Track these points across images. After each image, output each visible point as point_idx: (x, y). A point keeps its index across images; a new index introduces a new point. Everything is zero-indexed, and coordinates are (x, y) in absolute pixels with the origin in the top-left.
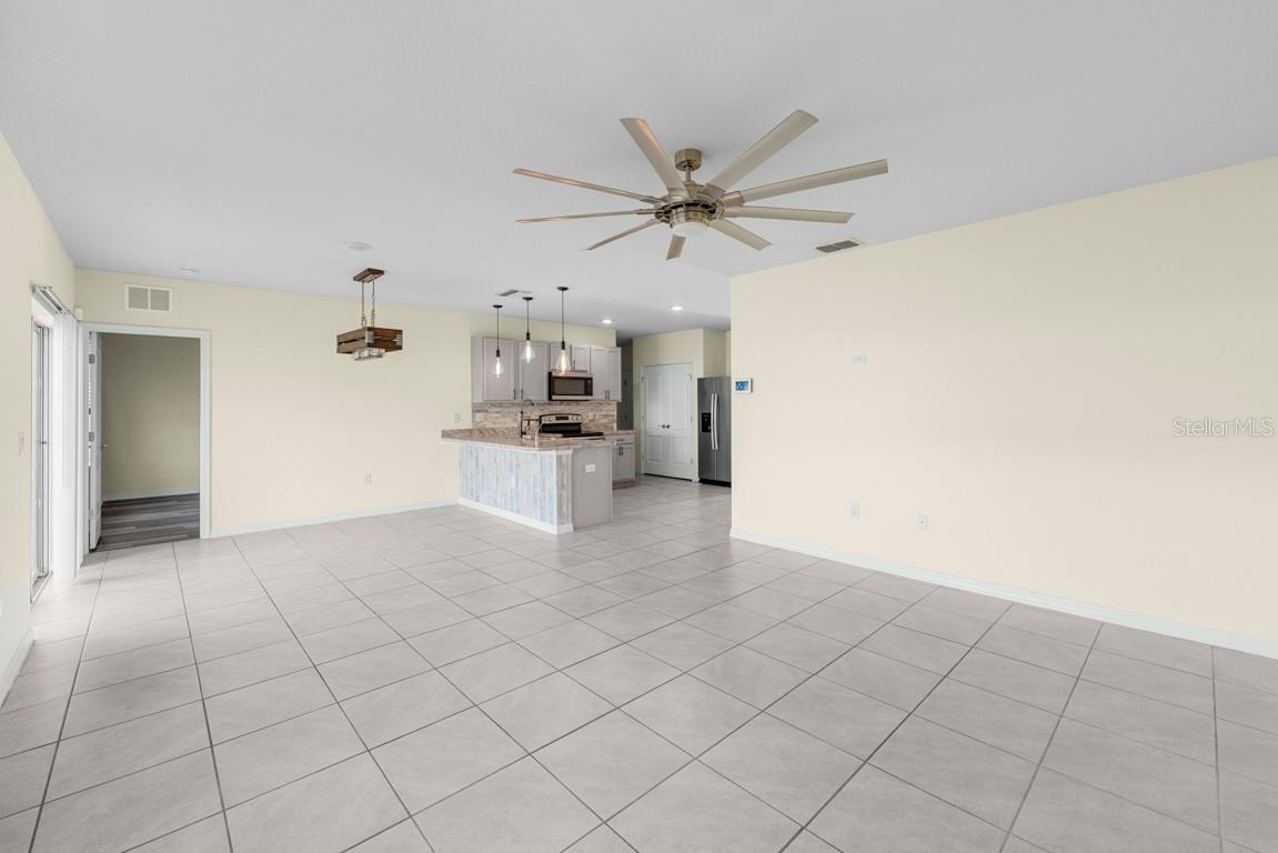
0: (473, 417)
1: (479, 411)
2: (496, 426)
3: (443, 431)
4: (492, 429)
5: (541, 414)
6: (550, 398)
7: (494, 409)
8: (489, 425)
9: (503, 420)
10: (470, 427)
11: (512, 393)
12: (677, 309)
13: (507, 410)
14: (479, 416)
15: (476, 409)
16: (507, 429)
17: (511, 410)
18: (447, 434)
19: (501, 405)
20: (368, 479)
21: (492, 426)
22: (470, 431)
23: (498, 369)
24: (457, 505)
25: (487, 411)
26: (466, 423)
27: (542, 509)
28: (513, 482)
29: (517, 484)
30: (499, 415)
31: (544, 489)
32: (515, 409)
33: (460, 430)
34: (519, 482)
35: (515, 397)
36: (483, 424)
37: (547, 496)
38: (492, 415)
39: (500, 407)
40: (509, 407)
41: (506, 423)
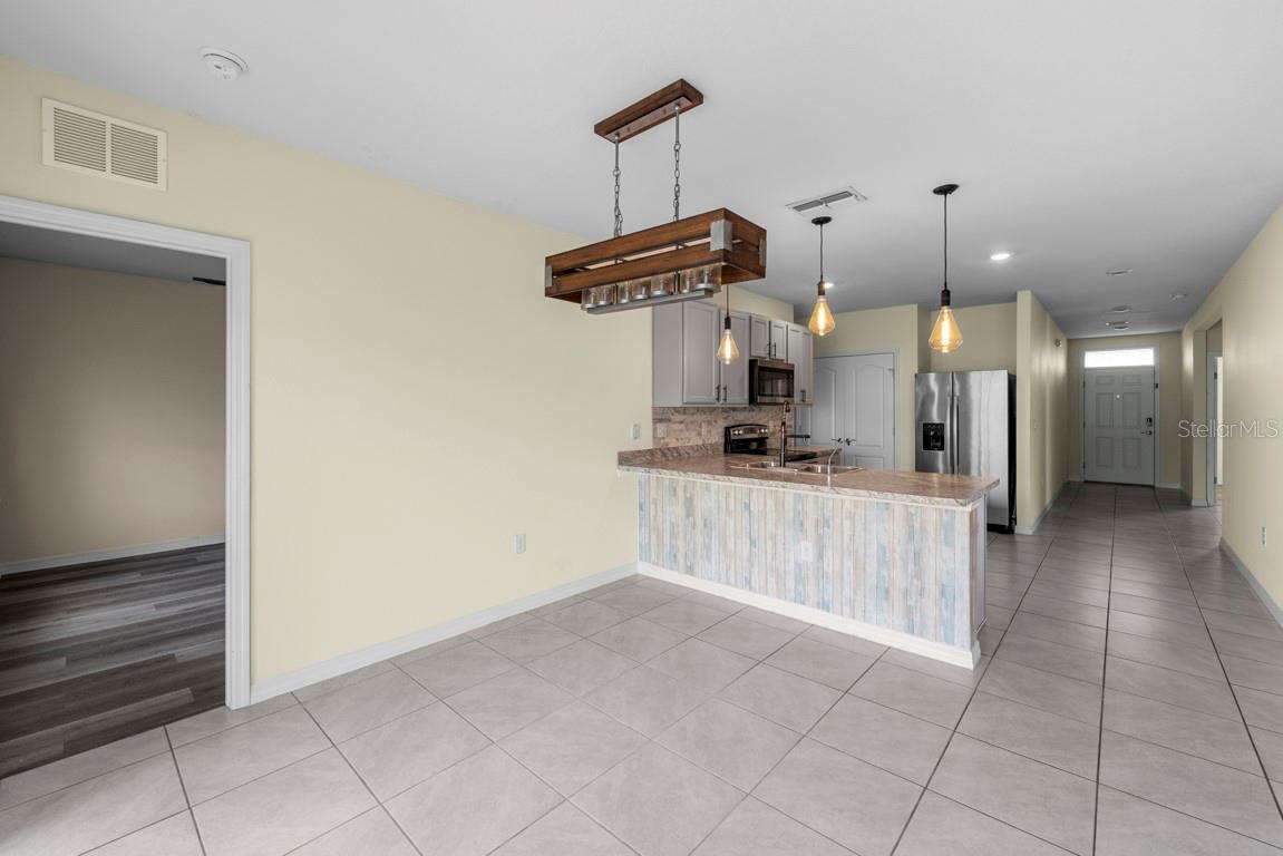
0: (655, 430)
1: (660, 421)
2: (679, 444)
3: (620, 454)
4: (676, 449)
5: (726, 425)
6: (752, 400)
7: (678, 417)
8: (672, 442)
9: (687, 434)
10: (650, 446)
11: (715, 395)
12: (1000, 257)
13: (691, 419)
14: (661, 427)
15: (661, 416)
16: (692, 447)
17: (695, 417)
18: (626, 459)
20: (522, 543)
21: (675, 444)
22: (651, 452)
23: (728, 349)
24: (637, 575)
25: (670, 421)
26: (646, 443)
27: (909, 611)
28: (807, 551)
29: (820, 556)
30: (682, 426)
31: (919, 574)
32: (698, 417)
33: (639, 452)
34: (828, 553)
35: (718, 399)
36: (666, 440)
37: (932, 588)
38: (675, 427)
39: (685, 413)
40: (693, 414)
41: (690, 439)
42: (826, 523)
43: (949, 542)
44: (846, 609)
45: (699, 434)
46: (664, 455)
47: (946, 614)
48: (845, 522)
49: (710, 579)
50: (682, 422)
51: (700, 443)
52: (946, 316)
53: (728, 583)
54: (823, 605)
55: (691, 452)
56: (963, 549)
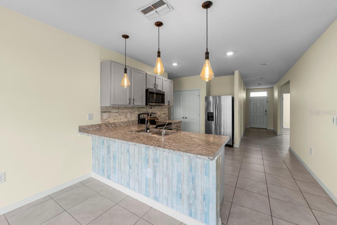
0: (102, 116)
1: (105, 112)
2: (116, 121)
3: (80, 127)
4: (114, 123)
5: (139, 113)
6: (147, 104)
7: (115, 111)
8: (112, 121)
9: (120, 117)
10: (100, 123)
11: (128, 102)
14: (105, 115)
15: (104, 110)
16: (122, 122)
17: (124, 110)
18: (83, 129)
19: (118, 108)
20: (4, 177)
21: (113, 121)
22: (99, 125)
25: (110, 112)
26: (97, 120)
27: (190, 205)
28: (149, 173)
29: (155, 176)
30: (117, 114)
31: (194, 188)
32: (125, 110)
33: (92, 125)
34: (158, 175)
35: (130, 104)
36: (108, 120)
37: (200, 196)
38: (114, 114)
39: (118, 109)
40: (123, 109)
41: (121, 119)
42: (157, 161)
43: (207, 174)
44: (165, 201)
45: (126, 117)
46: (107, 126)
47: (205, 209)
48: (164, 160)
49: (115, 182)
50: (117, 113)
51: (126, 120)
52: (207, 65)
53: (122, 185)
54: (156, 199)
55: (122, 124)
56: (213, 177)
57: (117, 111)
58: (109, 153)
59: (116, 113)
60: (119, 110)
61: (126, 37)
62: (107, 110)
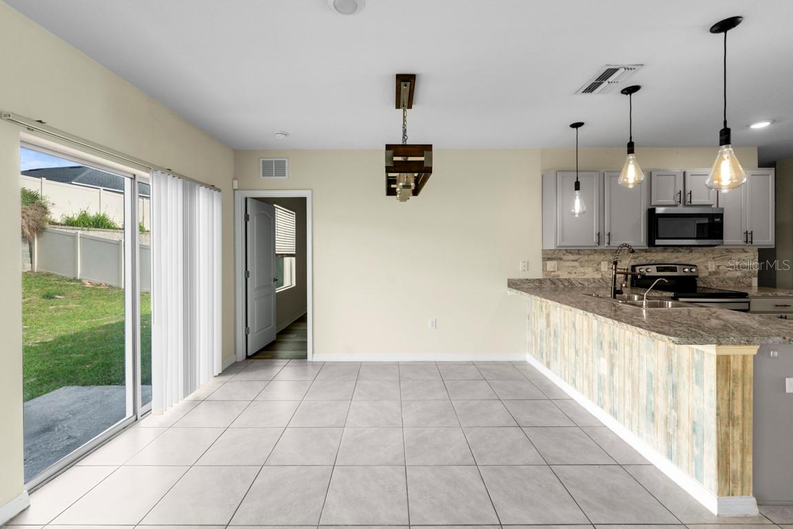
0: (544, 266)
1: (550, 259)
2: (572, 276)
3: (509, 280)
4: (568, 280)
5: (633, 263)
6: (651, 243)
7: (571, 257)
8: (564, 275)
9: (582, 270)
10: (540, 276)
11: (595, 239)
13: (586, 258)
14: (551, 265)
15: (548, 256)
16: (587, 280)
17: (591, 257)
18: (513, 284)
19: (579, 252)
20: (435, 324)
21: (566, 276)
22: (540, 281)
23: (578, 206)
25: (561, 259)
26: (536, 273)
27: (669, 437)
28: (603, 366)
29: (612, 373)
30: (576, 264)
31: (676, 406)
32: (596, 257)
33: (527, 279)
34: (616, 371)
35: (599, 243)
36: (556, 273)
37: (686, 425)
38: (568, 264)
39: (579, 254)
40: (589, 255)
41: (585, 274)
42: (615, 346)
43: (699, 382)
44: (627, 421)
45: (598, 270)
46: (553, 283)
47: (697, 452)
50: (576, 261)
51: (598, 276)
54: (614, 413)
55: (586, 283)
56: (711, 391)
57: (576, 257)
58: (548, 326)
59: (573, 261)
60: (579, 256)
61: (577, 125)
62: (554, 256)
